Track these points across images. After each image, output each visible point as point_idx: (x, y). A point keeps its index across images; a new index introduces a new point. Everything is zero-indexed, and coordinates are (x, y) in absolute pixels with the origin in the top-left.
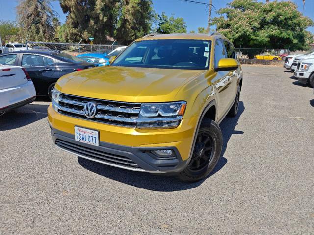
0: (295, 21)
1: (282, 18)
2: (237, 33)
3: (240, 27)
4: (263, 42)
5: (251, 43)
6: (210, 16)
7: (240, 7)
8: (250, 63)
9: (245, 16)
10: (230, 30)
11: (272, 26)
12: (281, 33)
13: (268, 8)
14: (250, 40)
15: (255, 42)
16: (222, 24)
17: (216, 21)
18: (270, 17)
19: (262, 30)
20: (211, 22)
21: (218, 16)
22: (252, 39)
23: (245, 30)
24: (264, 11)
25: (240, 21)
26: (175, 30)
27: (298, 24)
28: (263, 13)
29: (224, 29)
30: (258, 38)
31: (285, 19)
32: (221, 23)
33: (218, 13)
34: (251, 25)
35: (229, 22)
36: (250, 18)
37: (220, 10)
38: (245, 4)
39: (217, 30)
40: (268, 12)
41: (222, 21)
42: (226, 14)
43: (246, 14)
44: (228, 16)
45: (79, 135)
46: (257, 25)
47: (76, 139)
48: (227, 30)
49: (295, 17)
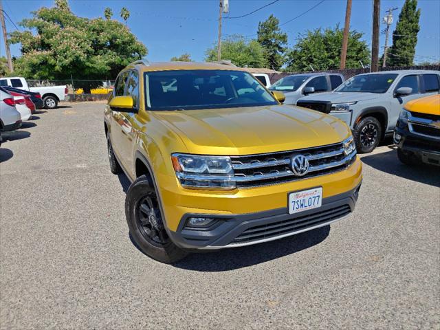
0: (134, 46)
1: (119, 41)
2: (65, 58)
3: (68, 49)
4: (102, 71)
5: (87, 71)
6: (4, 27)
7: (55, 20)
8: (92, 100)
9: (69, 35)
10: (52, 52)
11: (110, 51)
12: (122, 60)
13: (97, 27)
14: (85, 68)
15: (93, 71)
16: (33, 43)
17: (17, 38)
18: (103, 38)
19: (97, 55)
20: (9, 38)
22: (88, 67)
23: (77, 55)
24: (93, 31)
25: (65, 41)
27: (137, 51)
28: (92, 33)
29: (38, 50)
30: (95, 66)
31: (124, 43)
32: (29, 41)
34: (81, 47)
35: (46, 41)
36: (77, 37)
37: (25, 21)
38: (61, 17)
39: (23, 51)
40: (98, 32)
41: (31, 38)
42: (35, 28)
43: (69, 32)
44: (40, 33)
45: (296, 204)
46: (90, 49)
47: (291, 212)
48: (45, 53)
49: (132, 41)
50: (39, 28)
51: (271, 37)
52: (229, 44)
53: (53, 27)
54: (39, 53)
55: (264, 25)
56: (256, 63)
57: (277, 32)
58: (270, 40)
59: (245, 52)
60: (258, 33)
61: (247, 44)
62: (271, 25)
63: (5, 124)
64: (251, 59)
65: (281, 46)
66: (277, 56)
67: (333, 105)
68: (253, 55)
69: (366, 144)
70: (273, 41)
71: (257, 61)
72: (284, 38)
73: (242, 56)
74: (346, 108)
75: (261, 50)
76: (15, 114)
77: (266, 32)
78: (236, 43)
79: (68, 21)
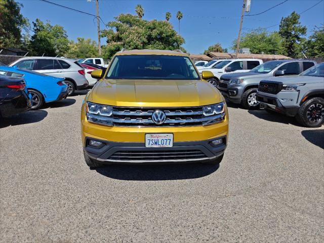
0: (174, 38)
1: (164, 35)
3: (132, 41)
6: (99, 27)
7: (128, 22)
9: (134, 31)
10: (122, 43)
11: (157, 42)
13: (152, 26)
16: (113, 37)
17: (105, 34)
18: (154, 33)
19: (149, 44)
20: (101, 34)
21: (108, 29)
23: (137, 44)
24: (149, 28)
25: (131, 35)
26: (55, 38)
27: (176, 41)
29: (115, 41)
31: (167, 36)
32: (111, 35)
33: (108, 25)
34: (140, 40)
35: (120, 36)
36: (138, 33)
37: (110, 23)
38: (131, 20)
39: (108, 42)
40: (152, 29)
41: (112, 34)
42: (115, 27)
43: (134, 30)
44: (118, 30)
45: (151, 141)
46: (146, 40)
47: (147, 146)
48: (119, 43)
49: (173, 35)
50: (117, 27)
51: (291, 30)
52: (253, 36)
53: (125, 26)
54: (115, 43)
55: (287, 20)
56: (274, 50)
57: (297, 25)
58: (290, 31)
59: (266, 41)
60: (280, 26)
61: (268, 35)
62: (292, 20)
63: (78, 85)
64: (271, 47)
65: (300, 37)
66: (295, 45)
67: (284, 86)
68: (273, 44)
69: (312, 120)
70: (293, 33)
71: (276, 49)
72: (303, 31)
73: (262, 45)
74: (295, 88)
75: (281, 41)
76: (84, 79)
77: (288, 26)
78: (259, 34)
79: (135, 22)
